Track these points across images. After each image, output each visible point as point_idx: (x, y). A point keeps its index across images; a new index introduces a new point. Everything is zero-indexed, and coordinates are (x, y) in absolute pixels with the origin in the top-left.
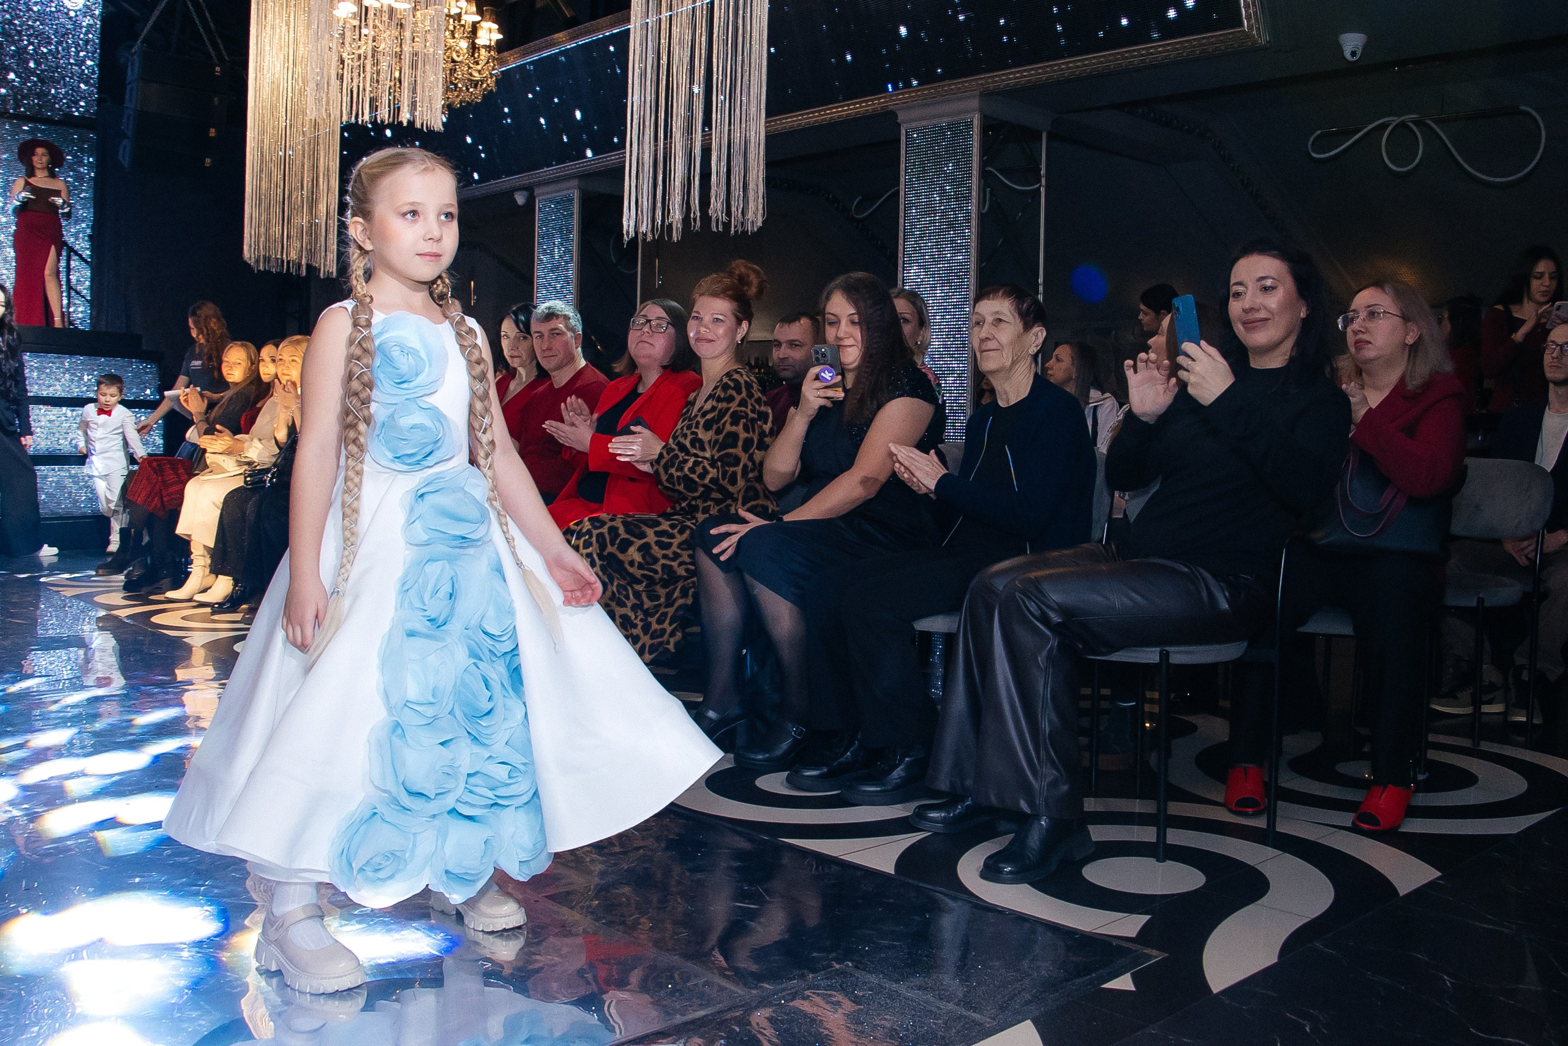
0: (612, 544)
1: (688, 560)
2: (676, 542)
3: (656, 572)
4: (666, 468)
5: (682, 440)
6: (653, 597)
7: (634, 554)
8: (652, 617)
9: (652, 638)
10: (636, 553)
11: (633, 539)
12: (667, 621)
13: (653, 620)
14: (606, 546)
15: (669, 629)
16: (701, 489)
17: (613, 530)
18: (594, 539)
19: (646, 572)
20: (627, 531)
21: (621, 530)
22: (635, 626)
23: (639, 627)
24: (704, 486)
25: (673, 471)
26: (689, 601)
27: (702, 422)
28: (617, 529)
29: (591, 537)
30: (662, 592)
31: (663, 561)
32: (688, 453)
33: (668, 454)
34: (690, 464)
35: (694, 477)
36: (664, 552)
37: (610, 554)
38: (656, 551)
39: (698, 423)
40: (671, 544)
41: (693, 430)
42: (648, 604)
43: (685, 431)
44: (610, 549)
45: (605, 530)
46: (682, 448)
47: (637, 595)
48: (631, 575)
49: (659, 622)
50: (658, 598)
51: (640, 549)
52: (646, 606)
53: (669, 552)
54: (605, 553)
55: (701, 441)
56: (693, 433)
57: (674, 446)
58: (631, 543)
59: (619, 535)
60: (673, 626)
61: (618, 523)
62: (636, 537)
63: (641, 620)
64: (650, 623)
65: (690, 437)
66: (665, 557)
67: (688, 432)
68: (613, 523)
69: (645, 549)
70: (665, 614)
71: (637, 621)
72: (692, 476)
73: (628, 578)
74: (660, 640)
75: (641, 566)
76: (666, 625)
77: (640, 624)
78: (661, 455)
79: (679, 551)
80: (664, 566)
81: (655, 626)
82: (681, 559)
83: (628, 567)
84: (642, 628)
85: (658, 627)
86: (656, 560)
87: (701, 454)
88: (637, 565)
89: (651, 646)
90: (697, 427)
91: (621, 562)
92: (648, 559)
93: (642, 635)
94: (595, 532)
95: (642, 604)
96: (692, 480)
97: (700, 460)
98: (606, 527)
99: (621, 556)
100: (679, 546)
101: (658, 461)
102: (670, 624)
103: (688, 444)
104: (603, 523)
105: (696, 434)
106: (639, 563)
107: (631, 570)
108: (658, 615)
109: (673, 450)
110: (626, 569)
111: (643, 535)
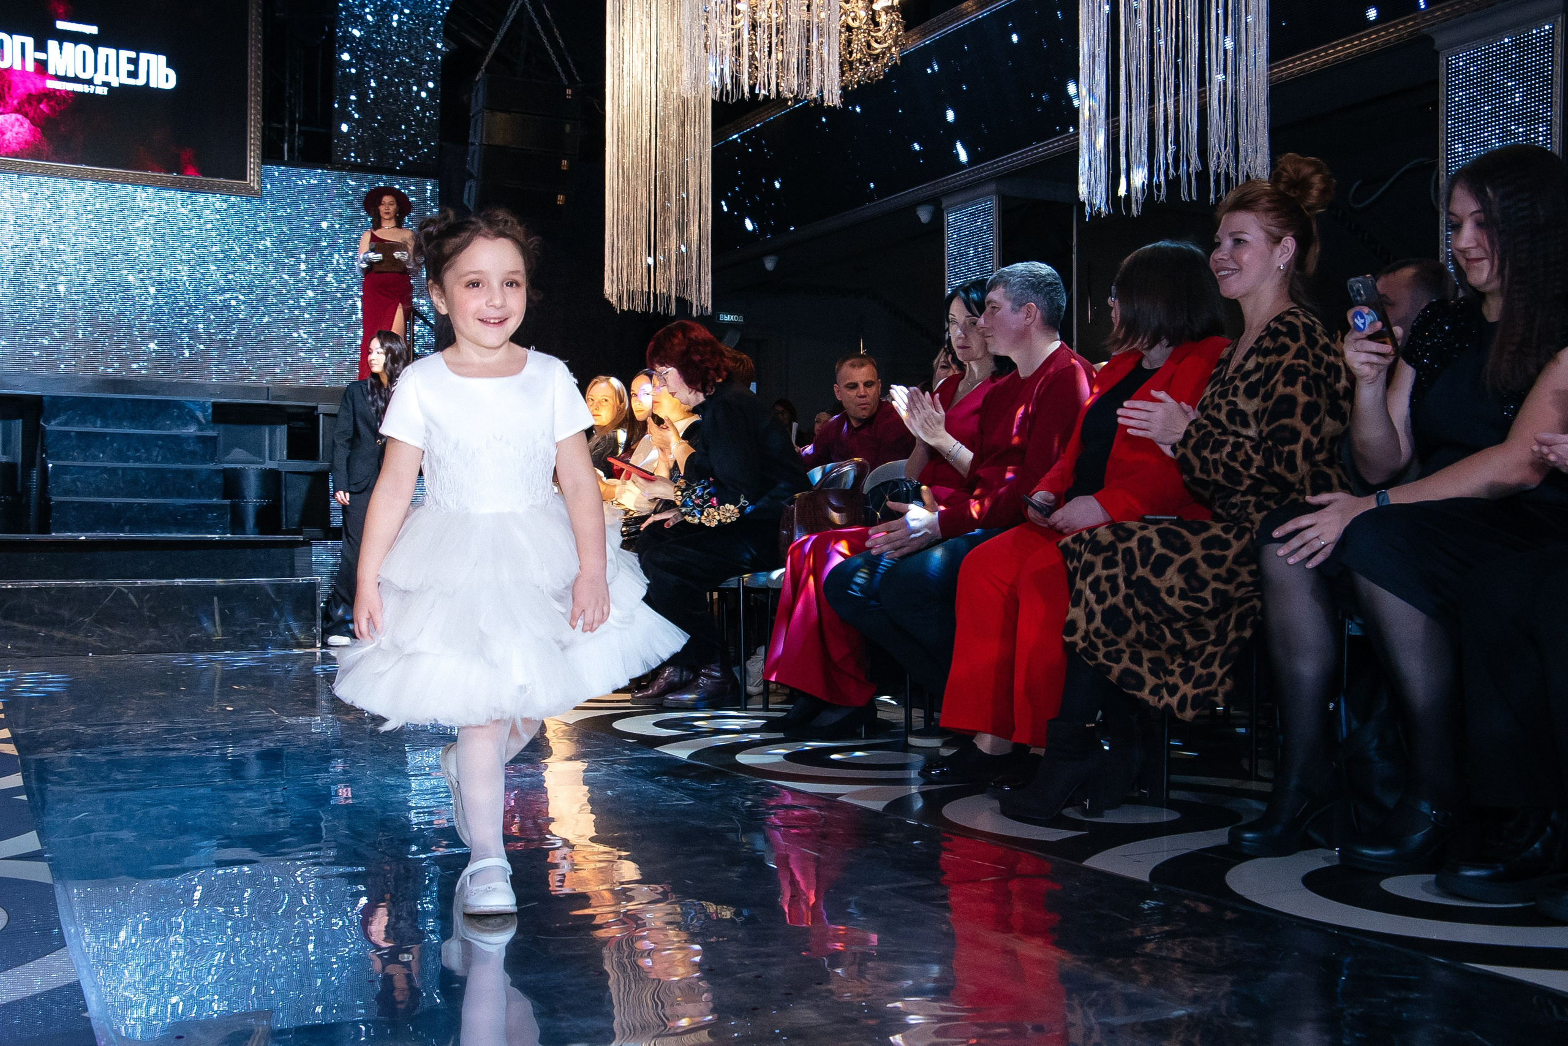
0: (1144, 566)
1: (1247, 579)
2: (1231, 553)
3: (1204, 602)
4: (1196, 450)
5: (1214, 413)
6: (1200, 633)
7: (1172, 577)
8: (1195, 660)
9: (1195, 687)
10: (1176, 574)
11: (1171, 554)
12: (1217, 663)
13: (1196, 664)
14: (1134, 568)
15: (1219, 673)
16: (1248, 482)
17: (1145, 542)
18: (1119, 557)
19: (1190, 603)
20: (1164, 544)
21: (1156, 543)
22: (1171, 673)
23: (1177, 674)
24: (1251, 477)
25: (1206, 453)
26: (1247, 634)
27: (1242, 386)
28: (1150, 540)
29: (1116, 553)
30: (1210, 625)
31: (1214, 585)
32: (1225, 432)
33: (1198, 431)
34: (1228, 449)
35: (1237, 465)
36: (1216, 571)
37: (1140, 578)
38: (1204, 570)
39: (1236, 388)
40: (1225, 558)
41: (1230, 398)
42: (1191, 642)
43: (1217, 400)
44: (1140, 571)
45: (1133, 544)
46: (1217, 423)
47: (1176, 634)
48: (1171, 610)
49: (1206, 665)
50: (1206, 634)
51: (1180, 570)
52: (1188, 647)
53: (1222, 571)
54: (1134, 578)
55: (1243, 414)
56: (1229, 403)
57: (1205, 422)
58: (1170, 561)
59: (1153, 550)
60: (1225, 669)
61: (1151, 532)
62: (1176, 552)
63: (1180, 665)
64: (1193, 668)
65: (1225, 409)
66: (1216, 578)
67: (1223, 402)
68: (1145, 533)
69: (1188, 569)
70: (1213, 656)
71: (1174, 667)
72: (1232, 464)
73: (1165, 613)
74: (1207, 688)
75: (1183, 596)
76: (1215, 668)
77: (1178, 670)
78: (1187, 434)
79: (1235, 567)
80: (1215, 591)
81: (1199, 671)
82: (1240, 579)
83: (1163, 595)
84: (1181, 674)
85: (1204, 672)
86: (1204, 584)
87: (1240, 429)
88: (1177, 592)
89: (1195, 696)
90: (1235, 394)
91: (1156, 591)
92: (1195, 583)
93: (1180, 682)
94: (1121, 546)
95: (1184, 643)
96: (1234, 469)
97: (1241, 440)
98: (1136, 538)
99: (1155, 582)
100: (1237, 560)
101: (1183, 443)
102: (1221, 666)
103: (1223, 417)
104: (1131, 533)
105: (1235, 403)
106: (1181, 589)
107: (1171, 601)
108: (1203, 657)
109: (1205, 426)
110: (1162, 600)
111: (1185, 548)
